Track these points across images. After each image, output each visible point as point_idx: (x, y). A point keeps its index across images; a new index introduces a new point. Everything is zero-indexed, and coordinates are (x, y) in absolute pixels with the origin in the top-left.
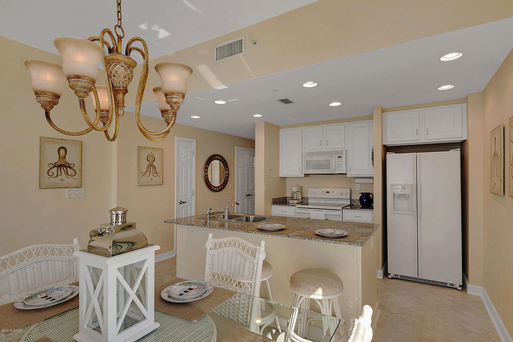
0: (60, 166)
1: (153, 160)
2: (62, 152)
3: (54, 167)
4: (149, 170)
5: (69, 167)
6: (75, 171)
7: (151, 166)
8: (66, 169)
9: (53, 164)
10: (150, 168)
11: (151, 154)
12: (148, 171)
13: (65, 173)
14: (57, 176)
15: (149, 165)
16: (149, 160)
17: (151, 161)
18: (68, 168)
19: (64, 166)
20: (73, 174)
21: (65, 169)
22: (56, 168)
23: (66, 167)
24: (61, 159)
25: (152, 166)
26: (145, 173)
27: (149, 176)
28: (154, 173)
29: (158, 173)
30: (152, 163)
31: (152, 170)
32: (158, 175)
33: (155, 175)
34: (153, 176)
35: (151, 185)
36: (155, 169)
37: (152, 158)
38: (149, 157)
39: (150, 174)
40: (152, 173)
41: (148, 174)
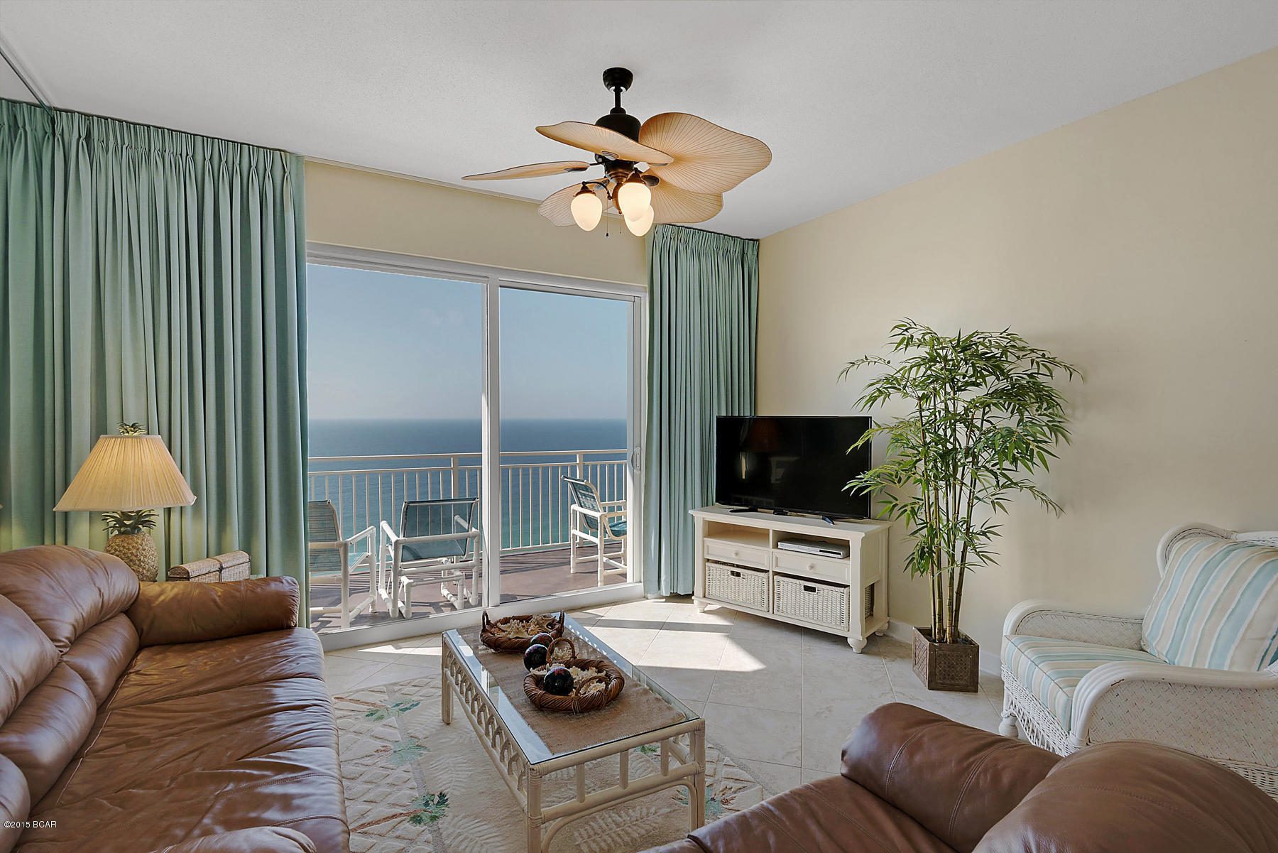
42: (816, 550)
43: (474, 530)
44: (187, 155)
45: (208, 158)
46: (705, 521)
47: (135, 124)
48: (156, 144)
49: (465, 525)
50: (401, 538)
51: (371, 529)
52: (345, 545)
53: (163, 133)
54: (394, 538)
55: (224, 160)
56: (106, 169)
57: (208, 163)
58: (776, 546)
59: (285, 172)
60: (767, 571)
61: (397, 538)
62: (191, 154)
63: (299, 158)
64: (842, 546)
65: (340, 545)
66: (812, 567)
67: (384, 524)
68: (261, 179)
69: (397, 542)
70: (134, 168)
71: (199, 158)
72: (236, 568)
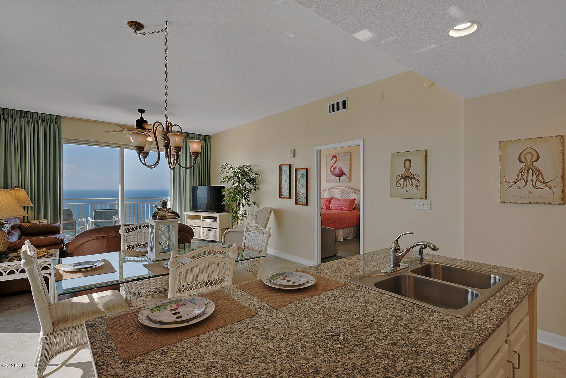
0: (406, 178)
1: (534, 160)
2: (407, 163)
3: (401, 178)
4: (525, 177)
5: (414, 178)
6: (419, 182)
7: (528, 171)
8: (411, 180)
9: (400, 176)
10: (528, 173)
11: (529, 150)
12: (520, 180)
13: (410, 184)
14: (403, 187)
15: (524, 170)
16: (524, 160)
17: (529, 161)
18: (412, 179)
19: (409, 177)
20: (417, 185)
21: (410, 180)
22: (402, 179)
23: (411, 178)
24: (406, 170)
25: (533, 170)
26: (515, 183)
27: (524, 187)
28: (536, 181)
29: (548, 182)
30: (533, 164)
31: (533, 177)
32: (547, 186)
33: (539, 184)
34: (534, 187)
35: (530, 203)
36: (539, 175)
37: (533, 156)
38: (525, 155)
39: (526, 184)
40: (532, 182)
41: (522, 183)
42: (211, 220)
43: (118, 219)
45: (36, 118)
46: (187, 215)
47: (16, 110)
48: (22, 115)
49: (115, 217)
50: (94, 220)
51: (84, 219)
53: (24, 112)
55: (40, 117)
56: (8, 122)
57: (36, 119)
58: (203, 220)
59: (56, 121)
60: (200, 227)
61: (92, 220)
62: (31, 117)
63: (60, 117)
64: (215, 218)
65: (74, 222)
66: (210, 225)
67: (89, 218)
68: (50, 122)
69: (92, 222)
70: (16, 121)
71: (34, 118)
72: (43, 222)
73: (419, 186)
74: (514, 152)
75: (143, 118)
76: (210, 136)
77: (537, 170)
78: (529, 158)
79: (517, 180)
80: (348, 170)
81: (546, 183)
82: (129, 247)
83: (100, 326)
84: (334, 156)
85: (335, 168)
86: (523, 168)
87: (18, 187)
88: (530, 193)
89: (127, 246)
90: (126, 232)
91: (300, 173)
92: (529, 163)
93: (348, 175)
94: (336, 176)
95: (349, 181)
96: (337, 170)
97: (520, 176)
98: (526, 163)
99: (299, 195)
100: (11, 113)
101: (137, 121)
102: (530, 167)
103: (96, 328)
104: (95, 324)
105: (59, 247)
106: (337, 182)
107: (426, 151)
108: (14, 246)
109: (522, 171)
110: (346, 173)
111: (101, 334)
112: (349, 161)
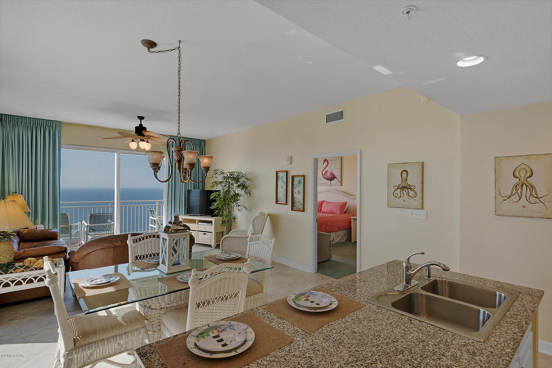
0: (403, 188)
1: (527, 176)
2: (404, 174)
3: (398, 189)
4: (519, 192)
5: (410, 189)
6: (416, 193)
7: (522, 186)
8: (408, 190)
9: (397, 186)
10: (522, 188)
11: (523, 166)
12: (515, 194)
13: (407, 194)
14: (400, 197)
16: (518, 176)
17: (523, 176)
18: (409, 190)
19: (406, 187)
20: (413, 196)
21: (406, 190)
22: (399, 189)
23: (408, 189)
24: (403, 182)
25: (526, 186)
26: (510, 197)
27: (518, 201)
28: (530, 196)
29: (541, 198)
30: (527, 179)
31: (526, 192)
32: (540, 201)
33: (532, 200)
34: (528, 201)
35: (524, 216)
36: (533, 190)
37: (526, 172)
38: (519, 171)
39: (520, 199)
40: (526, 196)
41: (516, 197)
42: (206, 224)
43: (113, 223)
44: (28, 123)
45: (34, 123)
46: (182, 218)
48: (20, 120)
49: (110, 221)
50: (89, 224)
51: (79, 223)
52: (71, 226)
53: (22, 118)
54: (86, 225)
55: (39, 123)
56: (6, 127)
57: (34, 125)
58: (198, 224)
59: (56, 126)
60: (196, 231)
61: (87, 225)
62: (29, 122)
63: (60, 122)
65: (69, 226)
66: (205, 228)
67: (84, 222)
68: (49, 128)
70: (14, 126)
71: (32, 123)
72: (40, 227)
73: (416, 196)
74: (508, 168)
75: (142, 125)
76: (205, 140)
77: (531, 185)
78: (523, 173)
79: (512, 195)
80: (340, 174)
81: (540, 198)
82: (136, 257)
83: (152, 355)
84: (326, 160)
85: (326, 172)
86: (517, 184)
87: (16, 193)
88: (524, 207)
89: (135, 256)
90: (134, 242)
91: (296, 179)
92: (523, 179)
93: (340, 179)
94: (327, 180)
95: (340, 184)
96: (328, 174)
97: (514, 191)
98: (520, 179)
99: (296, 201)
100: (9, 119)
101: (136, 128)
102: (524, 182)
103: (149, 357)
104: (146, 352)
105: (62, 255)
106: (328, 186)
107: (423, 163)
108: (18, 256)
109: (516, 186)
110: (337, 177)
111: (156, 364)
112: (340, 165)
